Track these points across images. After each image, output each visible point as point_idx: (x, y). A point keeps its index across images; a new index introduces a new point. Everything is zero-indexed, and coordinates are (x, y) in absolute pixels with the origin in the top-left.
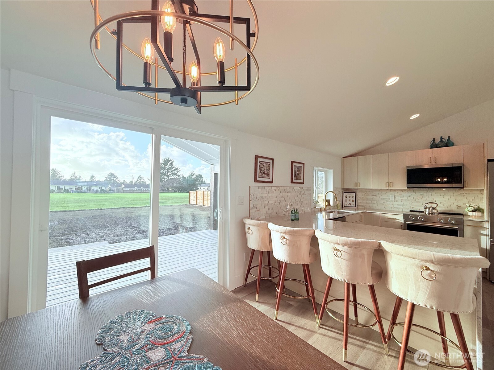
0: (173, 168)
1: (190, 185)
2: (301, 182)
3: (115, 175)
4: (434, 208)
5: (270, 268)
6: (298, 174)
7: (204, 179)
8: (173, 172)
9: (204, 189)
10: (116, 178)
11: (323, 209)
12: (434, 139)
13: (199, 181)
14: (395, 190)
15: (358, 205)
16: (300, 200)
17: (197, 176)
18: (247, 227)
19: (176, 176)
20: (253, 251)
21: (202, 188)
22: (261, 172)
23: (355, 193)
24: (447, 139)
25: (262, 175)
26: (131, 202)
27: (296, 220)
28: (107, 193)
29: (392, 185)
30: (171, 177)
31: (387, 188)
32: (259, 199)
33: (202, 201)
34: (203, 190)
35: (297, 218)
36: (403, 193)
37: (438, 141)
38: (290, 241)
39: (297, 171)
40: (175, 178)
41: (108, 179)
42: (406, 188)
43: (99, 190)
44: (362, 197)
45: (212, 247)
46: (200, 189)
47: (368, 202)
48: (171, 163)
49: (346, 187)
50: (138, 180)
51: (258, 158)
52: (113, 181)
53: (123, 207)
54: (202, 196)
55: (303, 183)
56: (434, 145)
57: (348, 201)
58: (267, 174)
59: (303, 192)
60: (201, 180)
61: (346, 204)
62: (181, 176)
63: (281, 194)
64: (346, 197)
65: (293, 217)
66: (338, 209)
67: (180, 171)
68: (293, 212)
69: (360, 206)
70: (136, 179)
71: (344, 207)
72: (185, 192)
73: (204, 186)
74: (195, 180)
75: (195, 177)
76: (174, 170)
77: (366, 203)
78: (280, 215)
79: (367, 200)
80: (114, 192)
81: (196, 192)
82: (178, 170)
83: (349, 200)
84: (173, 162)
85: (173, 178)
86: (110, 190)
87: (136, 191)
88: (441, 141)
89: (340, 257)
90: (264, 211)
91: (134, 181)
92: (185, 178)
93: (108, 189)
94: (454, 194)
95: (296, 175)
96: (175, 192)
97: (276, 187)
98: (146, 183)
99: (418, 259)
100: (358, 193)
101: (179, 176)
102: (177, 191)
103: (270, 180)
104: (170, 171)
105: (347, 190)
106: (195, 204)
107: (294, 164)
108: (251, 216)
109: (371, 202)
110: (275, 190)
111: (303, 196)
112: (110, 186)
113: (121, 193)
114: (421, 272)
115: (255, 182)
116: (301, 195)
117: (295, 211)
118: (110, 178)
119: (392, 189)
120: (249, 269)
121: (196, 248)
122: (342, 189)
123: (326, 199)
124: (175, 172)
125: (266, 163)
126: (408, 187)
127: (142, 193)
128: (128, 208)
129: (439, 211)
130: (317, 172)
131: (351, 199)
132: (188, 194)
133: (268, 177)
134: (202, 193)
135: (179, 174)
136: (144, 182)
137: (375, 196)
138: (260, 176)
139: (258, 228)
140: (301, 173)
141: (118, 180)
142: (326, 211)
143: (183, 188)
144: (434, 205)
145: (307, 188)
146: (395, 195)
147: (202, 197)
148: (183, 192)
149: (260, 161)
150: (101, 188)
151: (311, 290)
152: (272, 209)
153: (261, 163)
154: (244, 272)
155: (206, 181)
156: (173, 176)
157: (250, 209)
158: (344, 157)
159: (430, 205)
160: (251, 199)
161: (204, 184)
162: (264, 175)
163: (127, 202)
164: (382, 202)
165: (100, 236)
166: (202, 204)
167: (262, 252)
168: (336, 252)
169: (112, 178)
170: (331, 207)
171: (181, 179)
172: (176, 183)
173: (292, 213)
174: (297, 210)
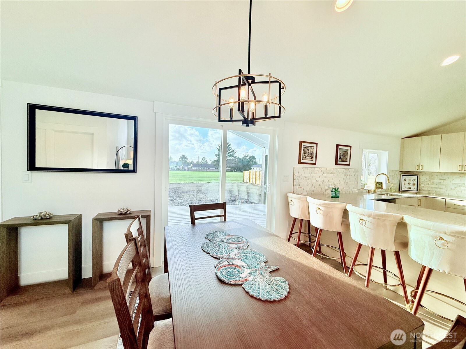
0: (230, 150)
1: (244, 165)
2: (347, 164)
3: (186, 157)
5: (310, 236)
6: (344, 157)
7: (257, 160)
8: (230, 154)
9: (257, 169)
10: (186, 159)
11: (373, 191)
13: (252, 162)
15: (421, 189)
16: (344, 181)
17: (251, 158)
18: (290, 199)
19: (232, 157)
20: (295, 219)
21: (255, 168)
22: (305, 155)
23: (417, 176)
25: (306, 158)
26: (198, 179)
27: (337, 198)
28: (181, 171)
30: (228, 158)
31: (460, 172)
32: (302, 178)
33: (254, 180)
34: (255, 170)
35: (337, 196)
38: (324, 211)
39: (342, 154)
40: (232, 159)
41: (181, 160)
43: (175, 168)
44: (426, 180)
45: (262, 216)
46: (253, 169)
47: (434, 186)
48: (228, 146)
49: (405, 169)
50: (202, 161)
51: (302, 143)
52: (184, 161)
53: (193, 182)
54: (255, 175)
55: (349, 165)
57: (407, 184)
58: (311, 156)
59: (349, 173)
60: (254, 161)
61: (405, 187)
62: (237, 157)
63: (324, 175)
64: (405, 180)
65: (333, 195)
66: (391, 192)
67: (235, 153)
68: (334, 190)
69: (423, 190)
70: (201, 160)
71: (401, 190)
72: (239, 172)
73: (257, 167)
74: (249, 161)
75: (248, 158)
76: (230, 152)
77: (431, 187)
78: (323, 193)
79: (433, 184)
80: (185, 170)
81: (249, 172)
82: (235, 152)
83: (409, 184)
84: (230, 145)
85: (230, 159)
86: (183, 169)
87: (201, 170)
89: (364, 226)
90: (307, 188)
91: (199, 161)
92: (240, 159)
93: (181, 168)
95: (341, 157)
96: (232, 171)
97: (319, 168)
98: (209, 163)
99: (433, 230)
100: (420, 177)
101: (235, 157)
102: (233, 171)
103: (314, 162)
104: (228, 153)
105: (407, 173)
106: (249, 182)
107: (340, 147)
108: (294, 192)
109: (437, 186)
110: (318, 171)
111: (348, 177)
112: (183, 166)
113: (190, 171)
114: (435, 241)
115: (298, 163)
116: (346, 177)
117: (336, 190)
118: (182, 159)
120: (291, 234)
121: (250, 216)
122: (400, 171)
123: (377, 181)
124: (232, 154)
125: (310, 147)
127: (206, 171)
128: (196, 183)
130: (368, 154)
131: (412, 182)
132: (242, 173)
133: (312, 160)
134: (255, 172)
135: (235, 155)
136: (207, 162)
137: (444, 180)
138: (304, 159)
139: (299, 200)
140: (347, 156)
141: (188, 160)
142: (375, 193)
143: (238, 168)
145: (353, 170)
147: (255, 177)
148: (238, 172)
149: (304, 146)
150: (177, 167)
151: (343, 253)
152: (315, 187)
153: (305, 147)
154: (287, 236)
155: (258, 162)
156: (230, 157)
157: (293, 186)
158: (404, 137)
160: (294, 178)
161: (256, 164)
162: (307, 158)
163: (196, 178)
164: (453, 187)
165: (180, 202)
166: (255, 183)
167: (302, 220)
168: (361, 221)
169: (184, 159)
170: (384, 189)
171: (237, 160)
172: (232, 163)
173: (332, 191)
174: (337, 189)
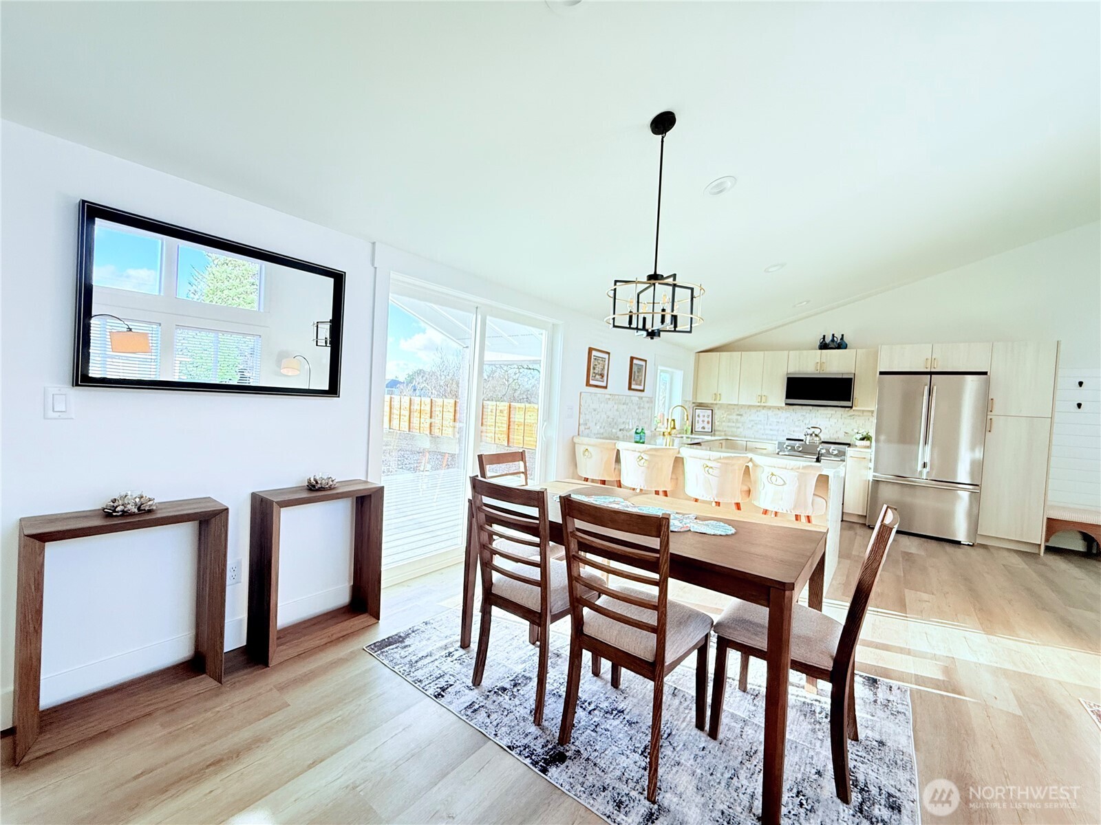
2: (641, 389)
4: (816, 435)
6: (639, 377)
11: (668, 433)
12: (824, 336)
14: (770, 408)
15: (716, 429)
22: (595, 371)
23: (712, 410)
24: (840, 337)
25: (595, 376)
29: (766, 400)
31: (759, 404)
32: (589, 412)
36: (779, 412)
37: (828, 340)
39: (636, 372)
42: (784, 405)
44: (722, 416)
47: (730, 424)
49: (700, 400)
51: (592, 352)
55: (643, 391)
56: (824, 346)
57: (700, 422)
58: (601, 375)
59: (642, 405)
61: (698, 427)
63: (616, 407)
64: (699, 416)
69: (719, 431)
77: (728, 427)
79: (729, 422)
83: (703, 421)
88: (833, 340)
94: (843, 416)
95: (635, 377)
97: (611, 395)
100: (716, 411)
103: (605, 384)
105: (701, 406)
107: (634, 361)
109: (734, 425)
110: (609, 399)
111: (642, 411)
115: (587, 386)
116: (639, 410)
119: (765, 406)
122: (693, 403)
125: (601, 359)
126: (786, 404)
129: (823, 440)
130: (663, 374)
131: (706, 420)
133: (602, 380)
137: (741, 415)
138: (593, 378)
139: (600, 447)
140: (642, 376)
144: (817, 431)
145: (648, 399)
146: (769, 415)
149: (593, 356)
153: (595, 359)
157: (579, 425)
158: (699, 351)
159: (813, 430)
160: (581, 411)
162: (597, 376)
164: (750, 426)
168: (706, 469)
